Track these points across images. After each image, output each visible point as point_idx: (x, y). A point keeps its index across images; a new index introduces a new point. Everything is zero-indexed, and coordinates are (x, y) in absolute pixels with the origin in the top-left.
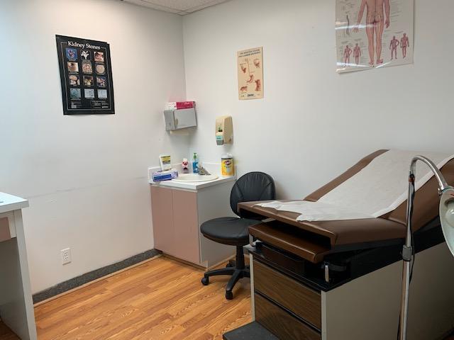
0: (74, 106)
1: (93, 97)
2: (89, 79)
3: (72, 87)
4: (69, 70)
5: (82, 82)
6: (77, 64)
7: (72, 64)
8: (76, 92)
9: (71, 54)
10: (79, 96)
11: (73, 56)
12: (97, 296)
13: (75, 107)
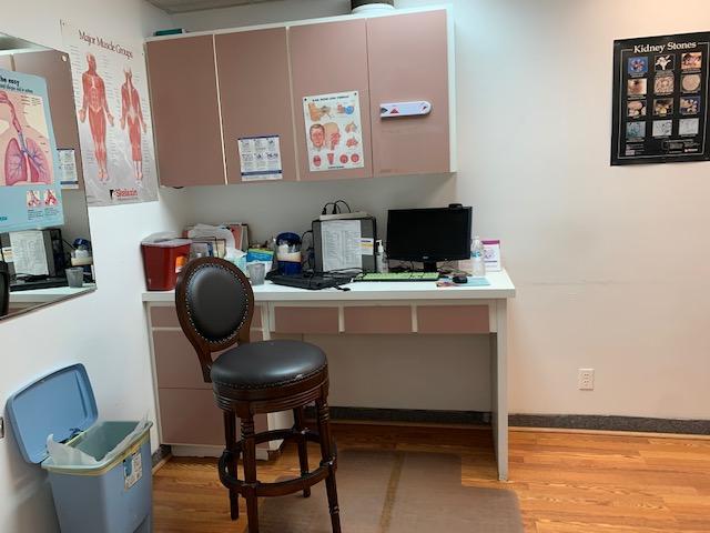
0: (630, 152)
1: (669, 134)
2: (664, 103)
3: (632, 120)
4: (629, 94)
5: (650, 109)
6: (645, 81)
7: (636, 83)
8: (637, 129)
9: (637, 65)
10: (643, 134)
11: (640, 68)
12: (618, 457)
13: (632, 152)
